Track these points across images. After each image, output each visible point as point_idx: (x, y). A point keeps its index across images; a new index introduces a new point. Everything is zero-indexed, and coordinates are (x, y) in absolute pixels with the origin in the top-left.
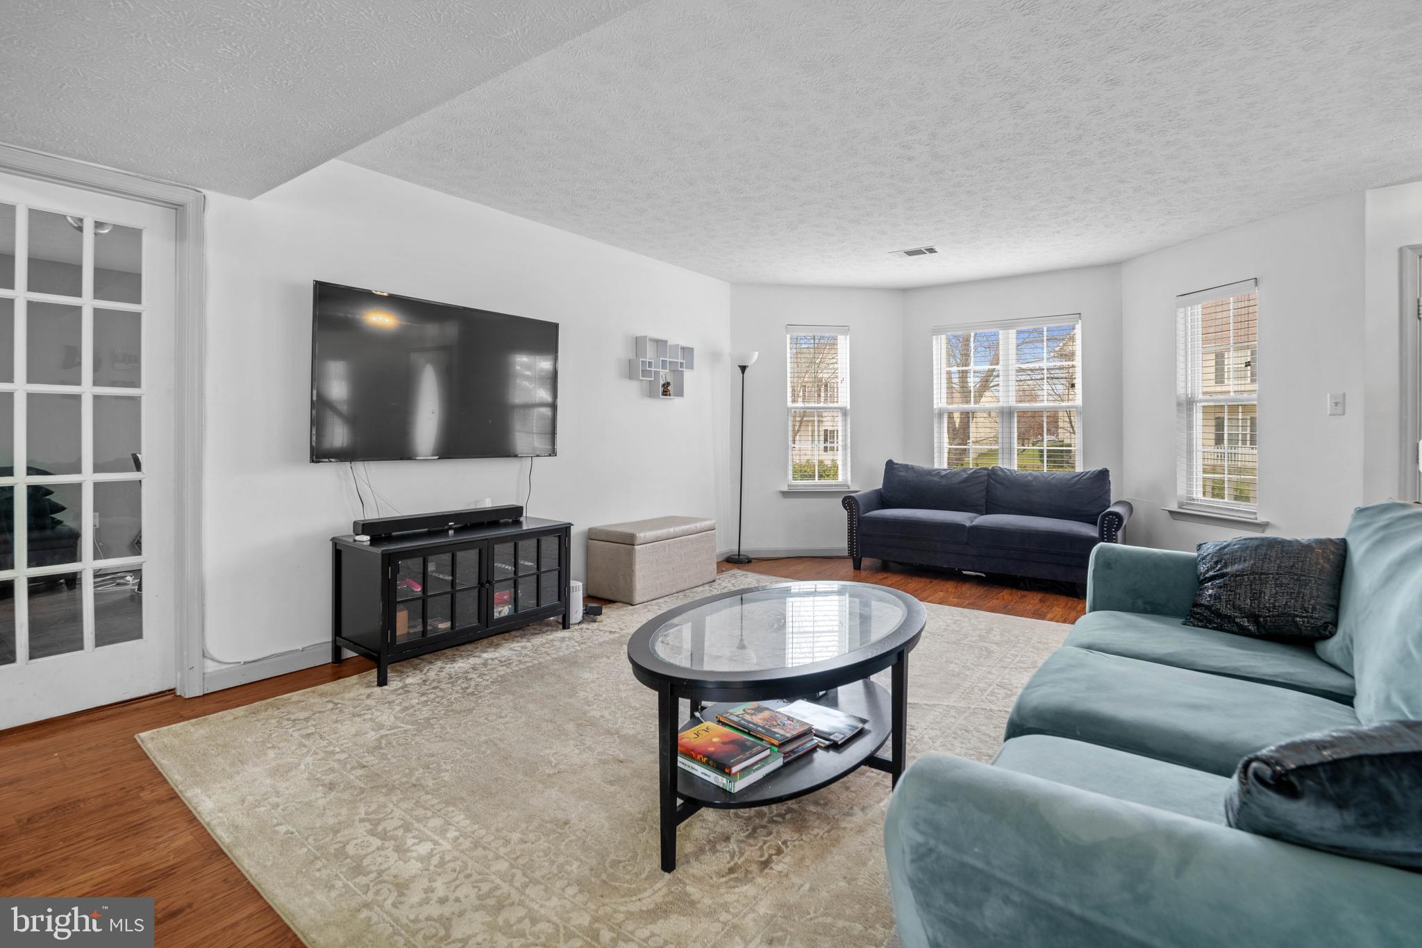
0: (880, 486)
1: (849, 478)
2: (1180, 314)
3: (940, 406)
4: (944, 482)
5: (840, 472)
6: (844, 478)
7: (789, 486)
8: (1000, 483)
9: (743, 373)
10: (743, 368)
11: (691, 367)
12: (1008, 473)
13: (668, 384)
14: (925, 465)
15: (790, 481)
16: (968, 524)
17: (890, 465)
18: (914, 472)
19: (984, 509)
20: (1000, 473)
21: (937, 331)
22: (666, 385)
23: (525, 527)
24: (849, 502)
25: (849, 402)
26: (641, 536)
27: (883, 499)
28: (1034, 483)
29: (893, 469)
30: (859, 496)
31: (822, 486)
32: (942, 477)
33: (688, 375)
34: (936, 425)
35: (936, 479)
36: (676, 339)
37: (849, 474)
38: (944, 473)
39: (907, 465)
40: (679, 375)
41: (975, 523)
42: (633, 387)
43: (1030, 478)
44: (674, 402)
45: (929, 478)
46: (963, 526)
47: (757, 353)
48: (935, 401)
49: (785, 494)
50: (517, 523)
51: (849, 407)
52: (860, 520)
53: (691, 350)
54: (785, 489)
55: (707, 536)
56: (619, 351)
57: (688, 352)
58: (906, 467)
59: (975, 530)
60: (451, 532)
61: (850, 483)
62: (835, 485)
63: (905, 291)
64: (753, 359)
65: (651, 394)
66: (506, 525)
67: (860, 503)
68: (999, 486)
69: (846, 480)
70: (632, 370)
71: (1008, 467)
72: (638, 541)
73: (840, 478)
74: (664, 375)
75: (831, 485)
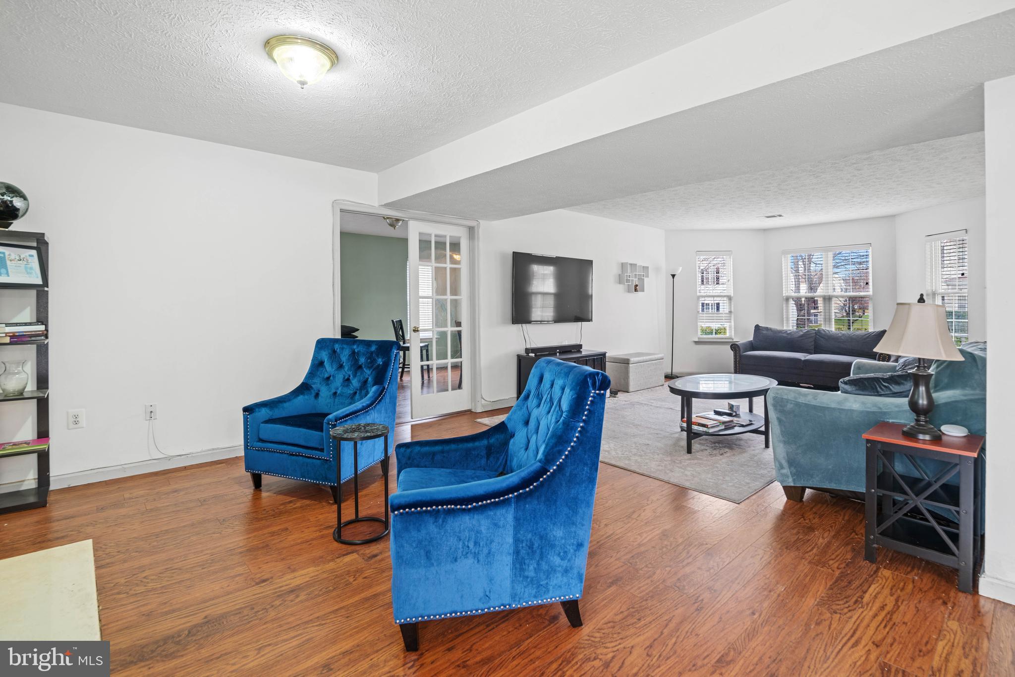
0: (751, 338)
1: (733, 334)
2: (928, 246)
3: (787, 294)
4: (789, 337)
5: (728, 331)
6: (730, 334)
7: (699, 338)
8: (822, 338)
9: (673, 278)
10: (673, 276)
11: (647, 276)
12: (827, 332)
13: (637, 285)
14: (778, 328)
15: (700, 336)
16: (803, 359)
17: (757, 328)
18: (772, 331)
19: (813, 352)
20: (822, 332)
21: (785, 253)
22: (636, 286)
23: (583, 353)
24: (734, 347)
25: (732, 292)
26: (632, 360)
27: (752, 346)
28: (842, 338)
29: (759, 329)
30: (740, 344)
31: (718, 338)
32: (788, 334)
33: (646, 280)
34: (784, 305)
35: (784, 335)
36: (640, 263)
37: (733, 332)
38: (789, 332)
39: (767, 328)
40: (641, 280)
41: (807, 358)
42: (621, 288)
43: (840, 335)
44: (639, 294)
45: (781, 334)
46: (800, 360)
47: (681, 268)
48: (784, 292)
49: (696, 343)
50: (580, 352)
51: (732, 295)
52: (741, 356)
53: (648, 268)
54: (697, 340)
55: (660, 362)
56: (616, 270)
57: (646, 269)
58: (767, 329)
59: (806, 361)
60: (558, 354)
61: (733, 337)
62: (725, 338)
63: (765, 230)
64: (679, 271)
65: (629, 291)
66: (574, 352)
67: (741, 348)
68: (822, 339)
69: (731, 335)
70: (620, 280)
71: (828, 329)
72: (631, 363)
73: (728, 335)
74: (636, 281)
75: (723, 338)
